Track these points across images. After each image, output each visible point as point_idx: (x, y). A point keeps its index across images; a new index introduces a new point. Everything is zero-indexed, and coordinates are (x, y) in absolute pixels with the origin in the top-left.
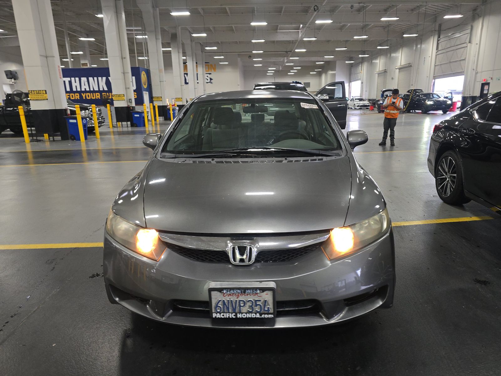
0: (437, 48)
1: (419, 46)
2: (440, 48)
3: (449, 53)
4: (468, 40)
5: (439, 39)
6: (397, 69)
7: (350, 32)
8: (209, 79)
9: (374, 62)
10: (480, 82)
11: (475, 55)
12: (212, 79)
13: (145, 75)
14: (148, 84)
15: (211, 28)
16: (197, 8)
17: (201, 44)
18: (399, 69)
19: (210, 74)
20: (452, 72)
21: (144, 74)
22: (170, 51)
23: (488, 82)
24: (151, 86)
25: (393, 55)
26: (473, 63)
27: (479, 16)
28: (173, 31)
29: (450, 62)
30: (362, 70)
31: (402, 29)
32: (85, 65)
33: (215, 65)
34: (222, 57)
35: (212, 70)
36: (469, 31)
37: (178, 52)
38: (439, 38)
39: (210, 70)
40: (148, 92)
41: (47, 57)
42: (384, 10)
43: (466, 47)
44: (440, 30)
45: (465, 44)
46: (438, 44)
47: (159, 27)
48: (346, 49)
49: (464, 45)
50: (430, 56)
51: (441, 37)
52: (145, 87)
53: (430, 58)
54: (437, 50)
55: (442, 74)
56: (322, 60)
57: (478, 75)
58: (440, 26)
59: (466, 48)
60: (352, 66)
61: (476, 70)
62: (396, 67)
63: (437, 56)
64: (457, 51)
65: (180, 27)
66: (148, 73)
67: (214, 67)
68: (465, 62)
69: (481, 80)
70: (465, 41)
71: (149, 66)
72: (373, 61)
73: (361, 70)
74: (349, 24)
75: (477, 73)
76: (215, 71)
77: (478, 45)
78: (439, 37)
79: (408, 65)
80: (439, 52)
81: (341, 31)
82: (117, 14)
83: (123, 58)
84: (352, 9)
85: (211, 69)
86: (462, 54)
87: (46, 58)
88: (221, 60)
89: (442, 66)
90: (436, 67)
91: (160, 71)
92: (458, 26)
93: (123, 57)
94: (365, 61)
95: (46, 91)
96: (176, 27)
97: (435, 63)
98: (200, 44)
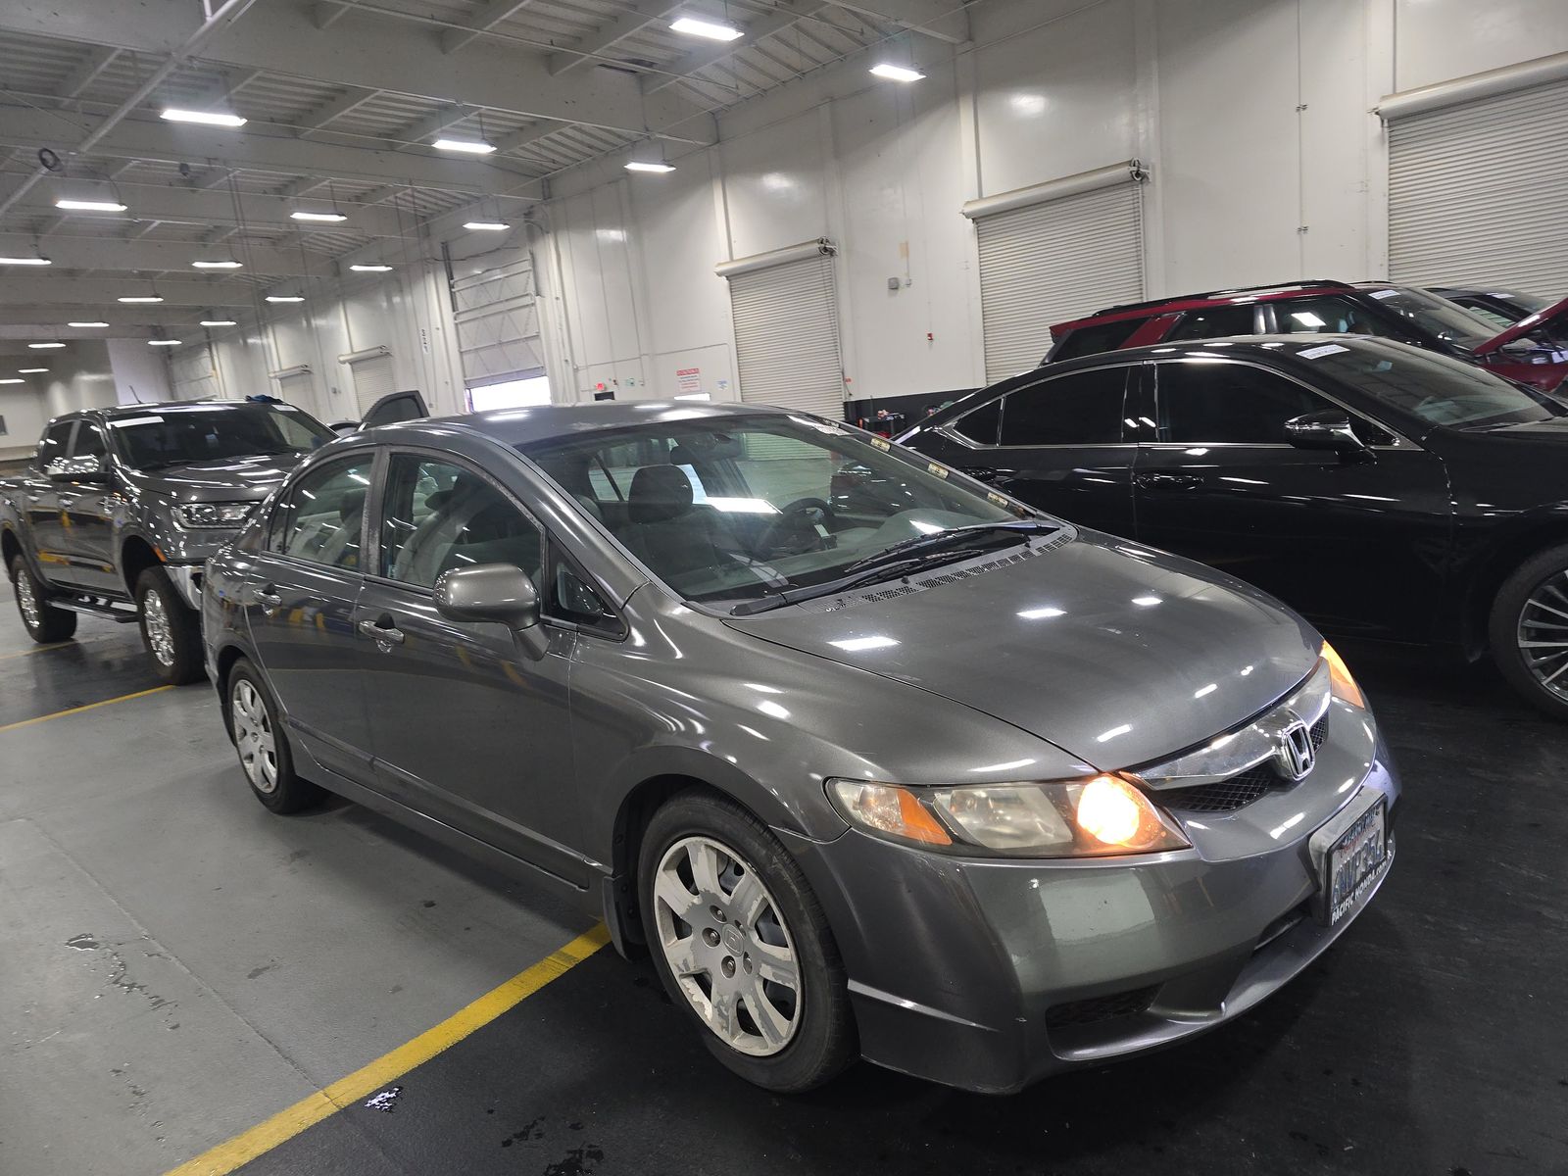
0: (454, 309)
1: (397, 300)
2: (461, 307)
3: (491, 319)
4: (531, 289)
5: (452, 281)
6: (344, 362)
7: (160, 246)
9: (254, 344)
10: (590, 391)
11: (561, 325)
18: (352, 363)
20: (513, 368)
23: (610, 391)
25: (318, 322)
26: (561, 345)
27: (544, 232)
29: (501, 343)
30: (214, 369)
31: (331, 249)
36: (526, 266)
38: (452, 279)
42: (275, 189)
43: (533, 304)
44: (449, 259)
45: (528, 298)
46: (452, 296)
48: (160, 300)
49: (527, 300)
50: (440, 326)
51: (456, 277)
53: (441, 332)
54: (454, 311)
55: (488, 375)
56: (51, 335)
57: (582, 374)
58: (445, 246)
59: (533, 308)
60: (170, 357)
61: (573, 363)
62: (342, 359)
63: (460, 327)
64: (511, 314)
68: (541, 342)
69: (593, 388)
70: (525, 290)
72: (250, 341)
73: (210, 367)
74: (158, 222)
75: (576, 370)
77: (561, 298)
78: (450, 277)
79: (377, 351)
80: (463, 318)
81: (127, 242)
84: (185, 174)
86: (527, 324)
89: (481, 353)
90: (465, 357)
92: (495, 251)
94: (220, 341)
97: (460, 346)
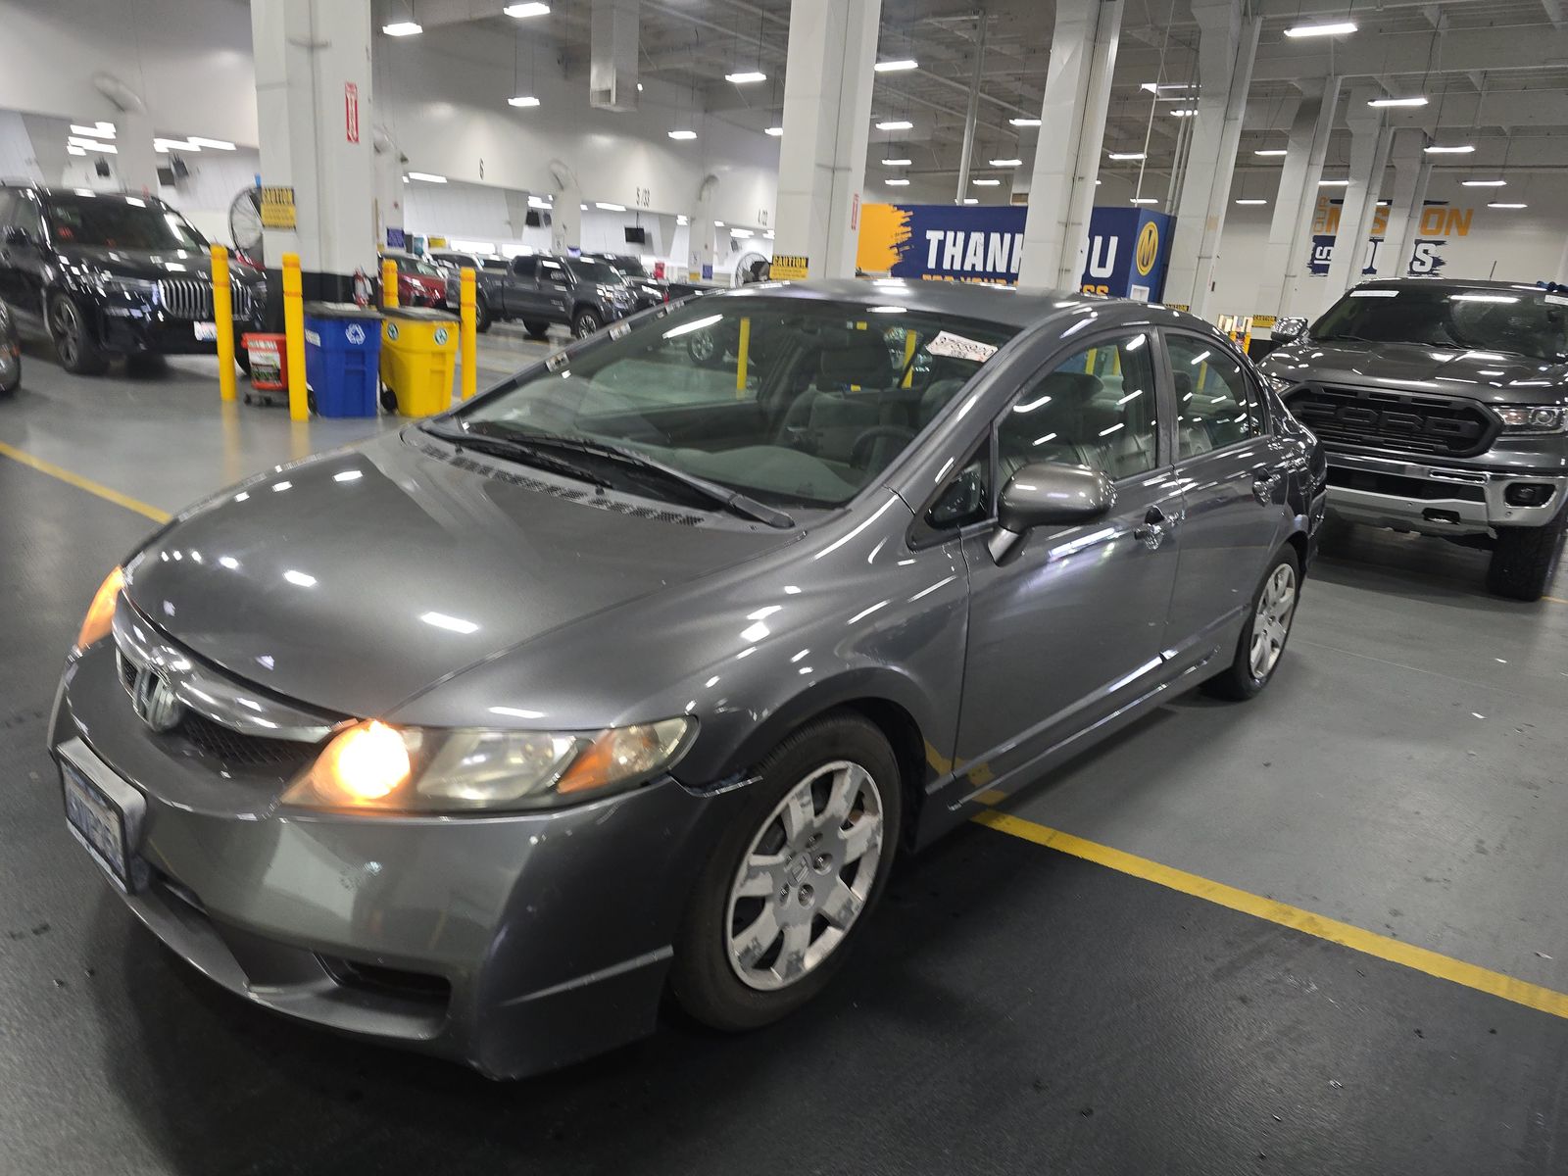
8: (1429, 262)
12: (1443, 263)
13: (1155, 235)
14: (1154, 265)
15: (1473, 79)
16: (1417, 7)
17: (1429, 134)
19: (1438, 243)
21: (1151, 232)
22: (1283, 158)
24: (1167, 271)
28: (1311, 92)
32: (1023, 197)
33: (1470, 213)
34: (1501, 183)
35: (1454, 231)
37: (1310, 164)
39: (1444, 230)
40: (1148, 289)
41: (834, 170)
47: (1248, 80)
52: (1144, 271)
65: (1341, 77)
66: (1167, 228)
67: (1463, 218)
71: (1178, 208)
76: (1461, 234)
82: (1097, 41)
83: (1076, 178)
85: (1449, 226)
87: (830, 174)
88: (1496, 195)
91: (1210, 222)
93: (1078, 175)
95: (807, 259)
96: (1325, 79)
98: (1425, 134)
